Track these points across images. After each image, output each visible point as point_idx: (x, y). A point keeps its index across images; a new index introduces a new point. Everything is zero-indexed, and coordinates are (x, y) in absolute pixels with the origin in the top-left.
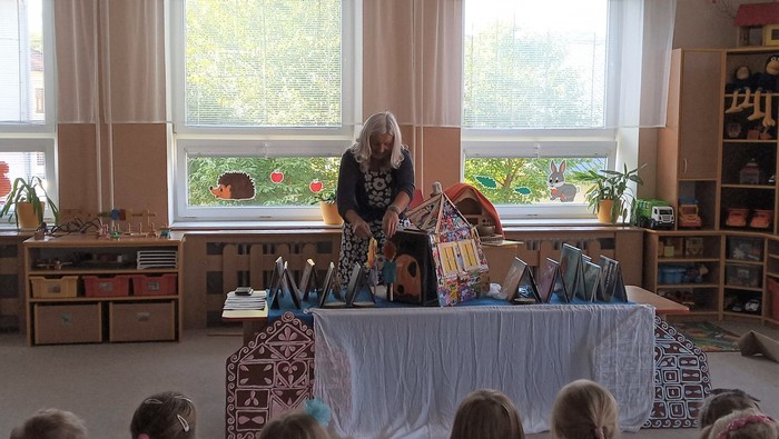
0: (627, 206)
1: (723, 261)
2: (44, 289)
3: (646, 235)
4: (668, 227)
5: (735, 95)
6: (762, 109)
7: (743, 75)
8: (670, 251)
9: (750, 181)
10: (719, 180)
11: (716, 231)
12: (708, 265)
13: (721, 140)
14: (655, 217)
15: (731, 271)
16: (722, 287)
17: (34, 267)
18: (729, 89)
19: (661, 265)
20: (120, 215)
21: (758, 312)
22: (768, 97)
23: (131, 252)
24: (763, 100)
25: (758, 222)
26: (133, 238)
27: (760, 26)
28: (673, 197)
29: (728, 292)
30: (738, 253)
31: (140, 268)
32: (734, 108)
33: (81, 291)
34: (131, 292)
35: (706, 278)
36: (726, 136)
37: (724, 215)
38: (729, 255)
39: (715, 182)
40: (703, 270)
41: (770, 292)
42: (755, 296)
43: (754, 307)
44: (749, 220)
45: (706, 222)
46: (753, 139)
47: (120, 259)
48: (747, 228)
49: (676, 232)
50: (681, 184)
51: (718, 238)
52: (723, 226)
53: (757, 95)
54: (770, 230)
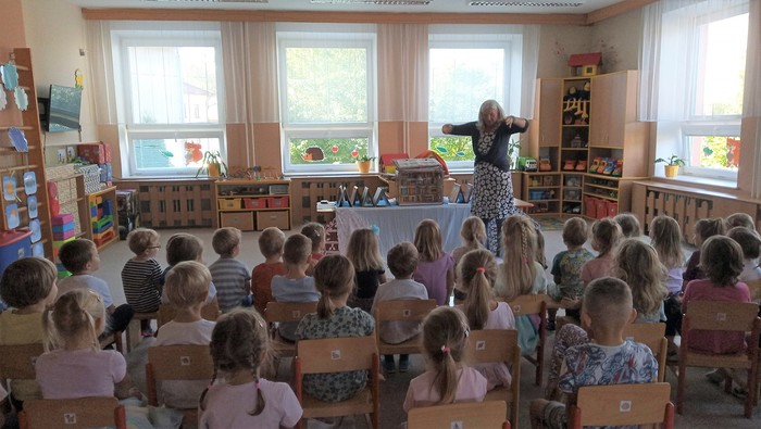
0: (514, 161)
1: (562, 187)
2: (225, 205)
3: (523, 175)
4: (535, 170)
5: (569, 102)
6: (582, 109)
7: (573, 91)
8: (535, 183)
9: (576, 147)
10: (560, 146)
11: (559, 172)
12: (555, 189)
13: (561, 125)
14: (527, 165)
15: (566, 192)
16: (561, 201)
17: (220, 194)
18: (565, 99)
19: (530, 190)
20: (259, 169)
21: (579, 213)
22: (585, 102)
23: (266, 187)
24: (582, 104)
25: (579, 167)
26: (266, 180)
27: (581, 66)
28: (537, 155)
29: (565, 204)
30: (570, 183)
31: (271, 194)
32: (567, 109)
33: (243, 206)
34: (267, 206)
35: (553, 197)
36: (564, 123)
37: (563, 164)
38: (565, 184)
39: (557, 148)
40: (552, 192)
41: (585, 203)
42: (578, 205)
43: (577, 210)
44: (575, 166)
45: (554, 168)
46: (577, 125)
47: (261, 190)
48: (574, 170)
49: (538, 173)
50: (541, 148)
51: (558, 176)
52: (562, 169)
53: (579, 102)
54: (585, 171)
